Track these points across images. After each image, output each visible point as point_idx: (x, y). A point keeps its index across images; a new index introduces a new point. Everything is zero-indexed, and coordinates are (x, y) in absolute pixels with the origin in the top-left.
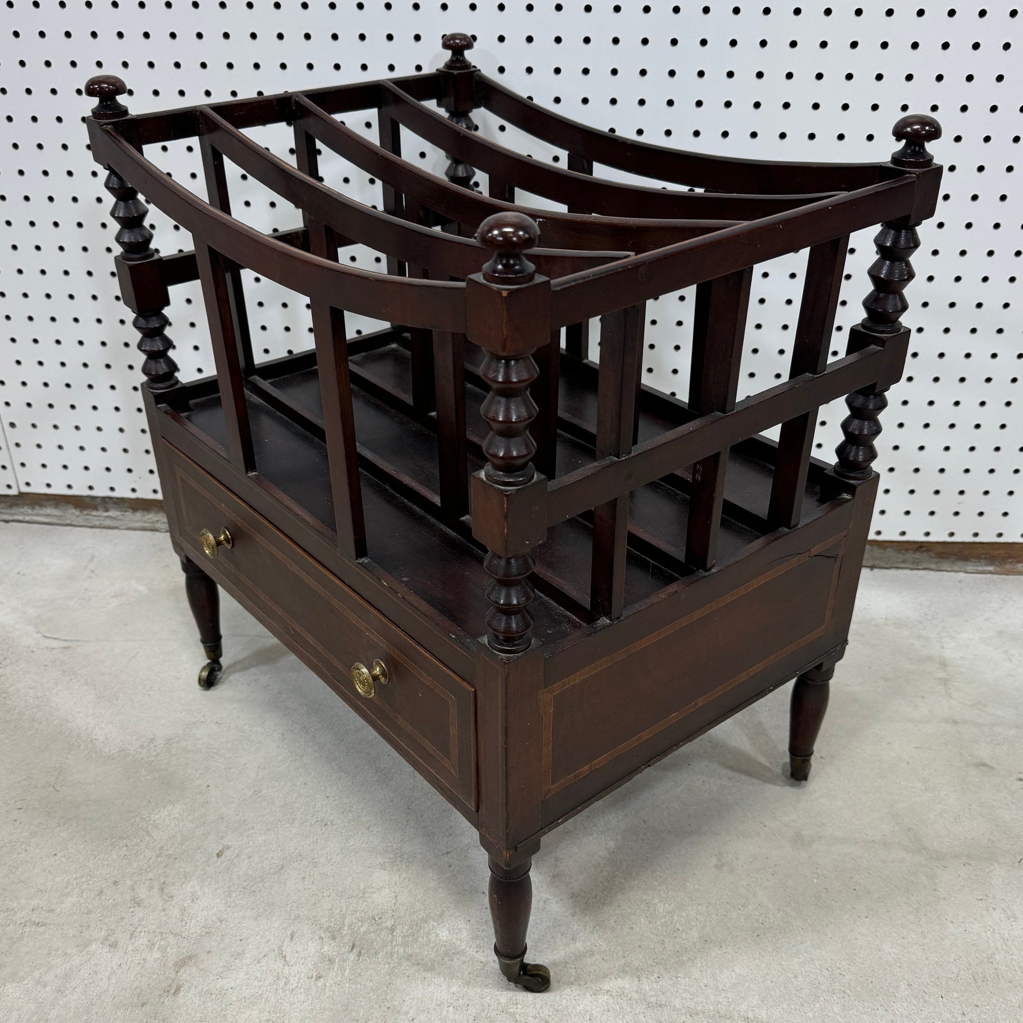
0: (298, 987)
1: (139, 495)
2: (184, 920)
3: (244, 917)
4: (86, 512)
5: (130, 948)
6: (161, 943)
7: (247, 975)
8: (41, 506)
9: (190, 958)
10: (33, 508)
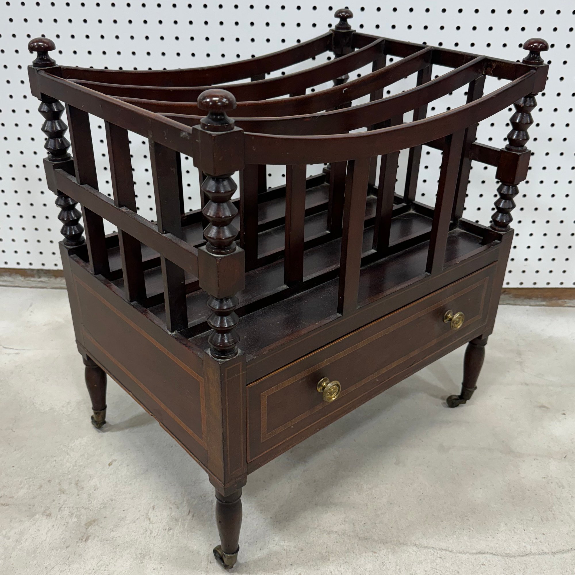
0: (157, 535)
1: (46, 267)
2: (90, 501)
3: (125, 498)
5: (59, 516)
6: (77, 513)
7: (128, 529)
9: (94, 521)
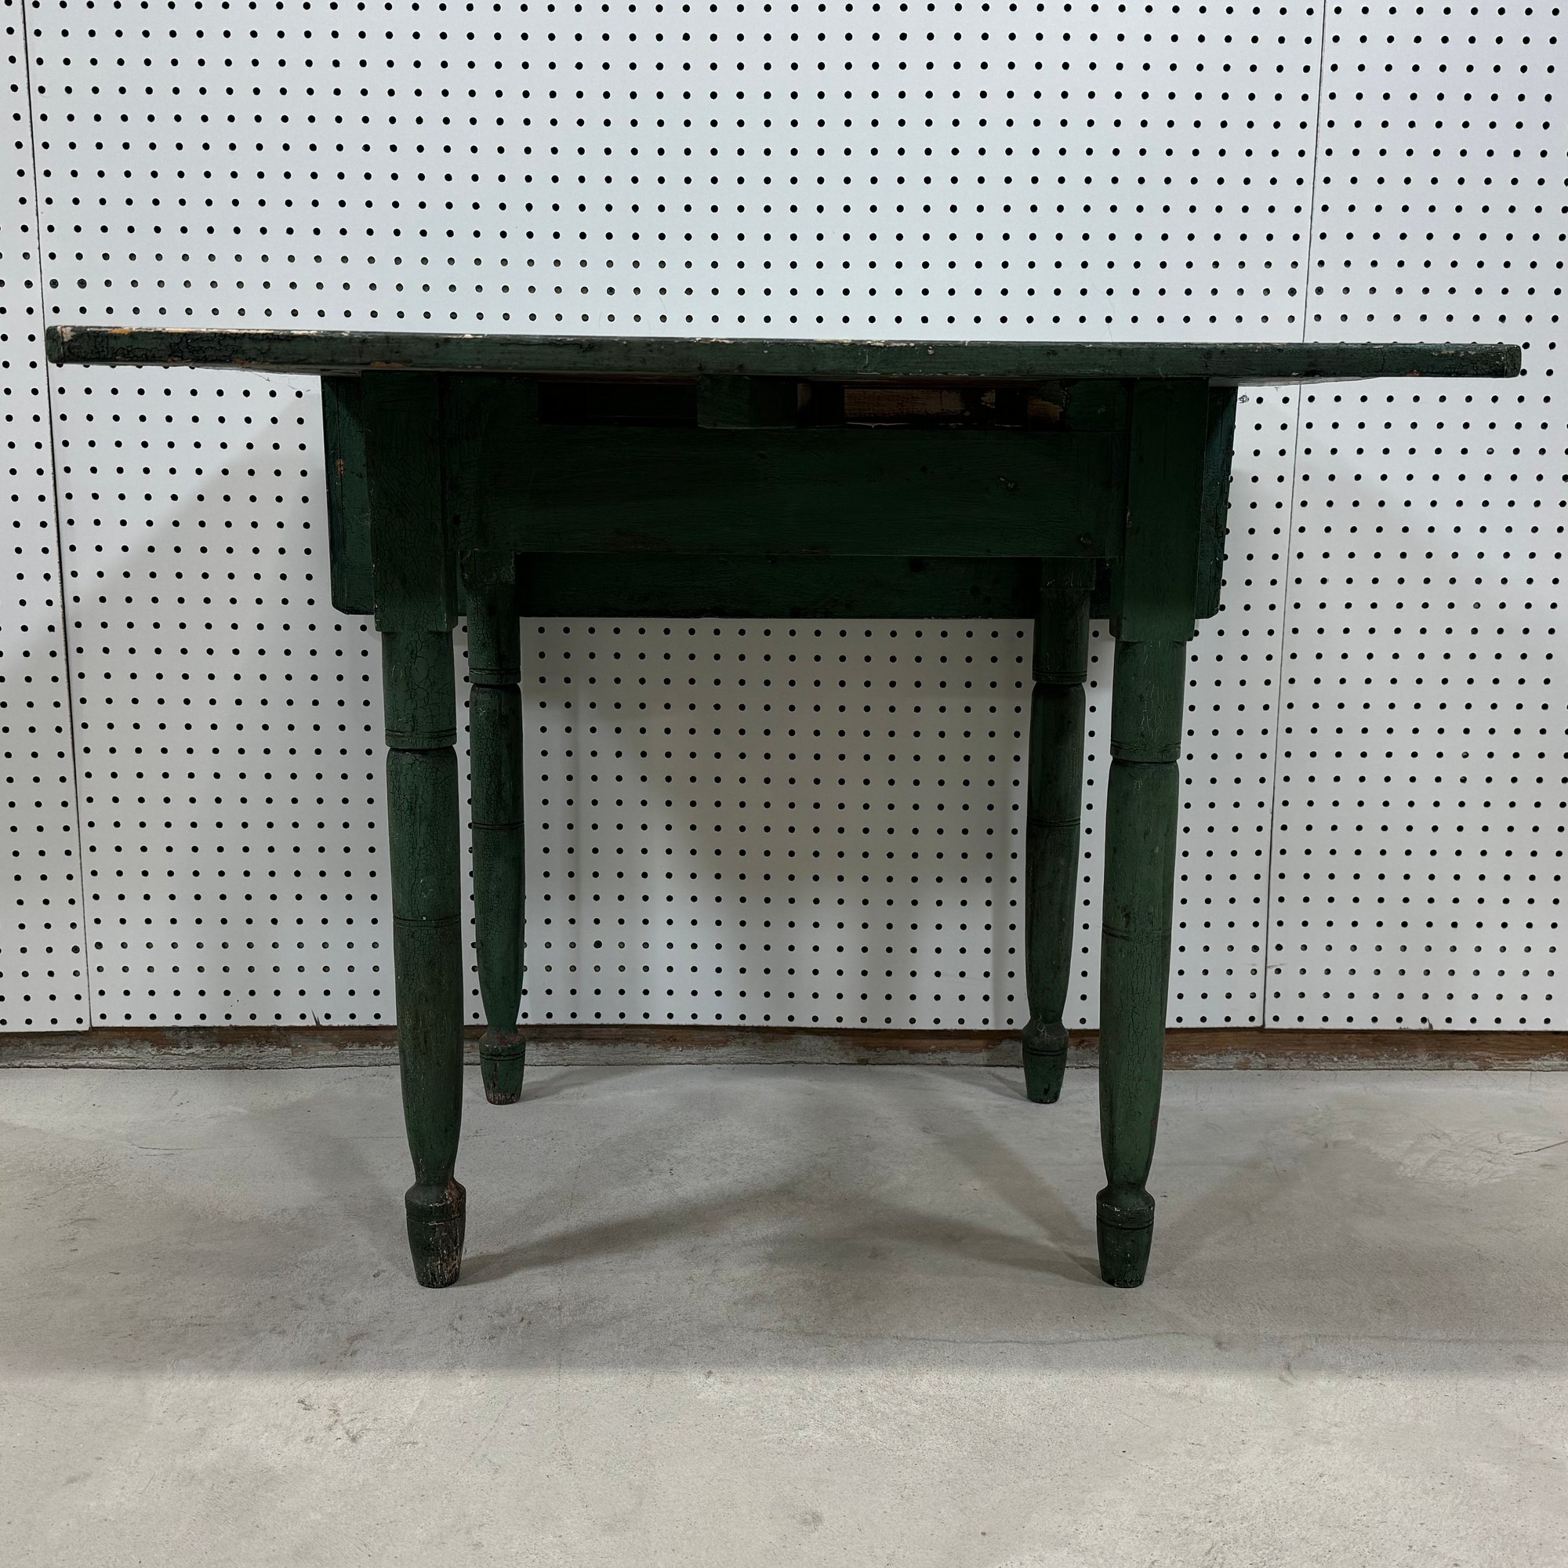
1: (233, 1022)
4: (164, 1050)
8: (111, 1046)
10: (101, 1049)
